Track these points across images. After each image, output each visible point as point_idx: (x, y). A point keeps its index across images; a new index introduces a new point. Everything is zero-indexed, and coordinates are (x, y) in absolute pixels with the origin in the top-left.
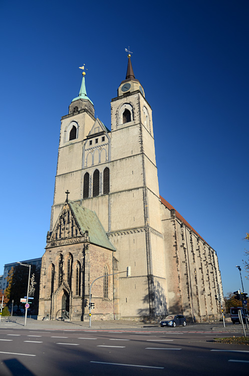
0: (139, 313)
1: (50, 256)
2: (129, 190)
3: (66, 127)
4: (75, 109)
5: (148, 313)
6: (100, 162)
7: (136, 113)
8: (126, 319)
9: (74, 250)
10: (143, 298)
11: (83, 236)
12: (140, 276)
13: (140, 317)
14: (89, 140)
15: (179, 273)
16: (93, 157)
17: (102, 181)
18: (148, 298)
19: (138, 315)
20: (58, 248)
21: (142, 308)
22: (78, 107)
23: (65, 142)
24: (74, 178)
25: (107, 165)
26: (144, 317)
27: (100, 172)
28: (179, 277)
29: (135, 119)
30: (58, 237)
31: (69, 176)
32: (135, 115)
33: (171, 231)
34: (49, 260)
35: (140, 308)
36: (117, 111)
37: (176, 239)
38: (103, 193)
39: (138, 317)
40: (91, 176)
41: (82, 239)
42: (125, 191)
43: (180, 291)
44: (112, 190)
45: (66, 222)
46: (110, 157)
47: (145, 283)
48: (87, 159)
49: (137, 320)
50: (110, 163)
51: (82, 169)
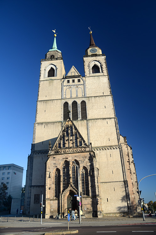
0: (119, 210)
1: (54, 162)
2: (104, 119)
3: (46, 67)
4: (51, 56)
5: (126, 210)
6: (77, 96)
7: (104, 68)
8: (108, 215)
9: (80, 158)
10: (122, 198)
11: (88, 147)
12: (118, 182)
13: (120, 213)
14: (66, 80)
15: (132, 181)
16: (71, 92)
17: (79, 110)
18: (126, 198)
19: (118, 212)
20: (63, 155)
21: (122, 206)
22: (55, 55)
23: (44, 77)
24: (55, 104)
25: (84, 99)
26: (124, 213)
27: (78, 103)
28: (132, 183)
29: (104, 72)
30: (62, 146)
31: (50, 102)
32: (103, 69)
33: (125, 152)
34: (54, 165)
35: (119, 206)
36: (89, 64)
37: (129, 157)
38: (81, 118)
39: (118, 213)
40: (70, 105)
41: (87, 149)
42: (101, 119)
43: (134, 193)
44: (89, 117)
45: (70, 135)
46: (86, 94)
47: (122, 187)
48: (65, 92)
49: (118, 215)
50: (86, 98)
51: (62, 99)
